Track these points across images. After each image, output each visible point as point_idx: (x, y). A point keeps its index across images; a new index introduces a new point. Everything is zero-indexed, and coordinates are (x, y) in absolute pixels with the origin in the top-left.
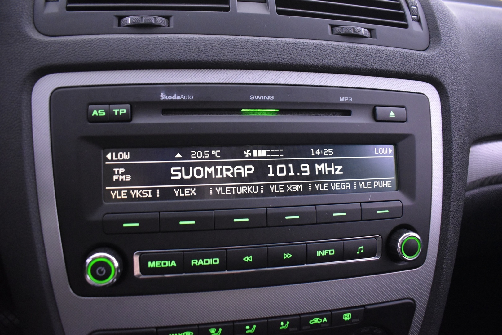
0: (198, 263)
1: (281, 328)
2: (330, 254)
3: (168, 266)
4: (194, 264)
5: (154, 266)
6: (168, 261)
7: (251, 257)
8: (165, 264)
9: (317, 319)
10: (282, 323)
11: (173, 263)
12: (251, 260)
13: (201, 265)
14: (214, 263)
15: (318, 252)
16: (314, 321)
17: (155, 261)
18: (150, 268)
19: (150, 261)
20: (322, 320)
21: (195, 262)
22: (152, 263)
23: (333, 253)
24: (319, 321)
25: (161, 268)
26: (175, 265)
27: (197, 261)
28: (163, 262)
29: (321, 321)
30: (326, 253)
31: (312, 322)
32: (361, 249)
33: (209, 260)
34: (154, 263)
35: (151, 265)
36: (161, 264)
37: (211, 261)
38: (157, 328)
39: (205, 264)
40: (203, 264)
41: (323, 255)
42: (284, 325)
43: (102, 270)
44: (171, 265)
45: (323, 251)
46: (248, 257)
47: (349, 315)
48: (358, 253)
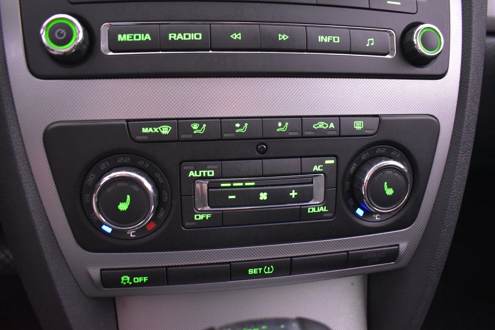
0: (176, 38)
1: (278, 130)
2: (334, 41)
3: (141, 40)
4: (172, 39)
5: (125, 40)
6: (141, 34)
7: (240, 34)
8: (137, 37)
9: (323, 123)
10: (280, 124)
11: (147, 37)
12: (240, 38)
13: (180, 39)
14: (196, 39)
15: (319, 37)
16: (318, 126)
17: (126, 33)
18: (120, 41)
19: (120, 34)
20: (329, 126)
21: (173, 36)
22: (122, 36)
23: (338, 41)
24: (325, 126)
25: (133, 41)
26: (150, 39)
27: (175, 35)
28: (135, 35)
29: (327, 127)
30: (329, 39)
31: (316, 126)
32: (371, 42)
33: (189, 34)
34: (124, 35)
35: (121, 38)
36: (133, 38)
37: (193, 36)
38: (128, 121)
39: (185, 39)
40: (182, 39)
41: (326, 41)
42: (282, 127)
43: (62, 33)
44: (145, 39)
45: (326, 37)
46: (236, 34)
47: (361, 123)
48: (368, 45)
